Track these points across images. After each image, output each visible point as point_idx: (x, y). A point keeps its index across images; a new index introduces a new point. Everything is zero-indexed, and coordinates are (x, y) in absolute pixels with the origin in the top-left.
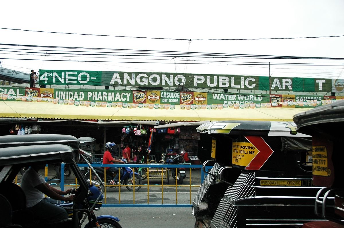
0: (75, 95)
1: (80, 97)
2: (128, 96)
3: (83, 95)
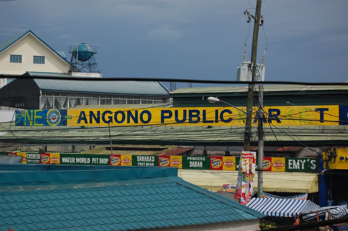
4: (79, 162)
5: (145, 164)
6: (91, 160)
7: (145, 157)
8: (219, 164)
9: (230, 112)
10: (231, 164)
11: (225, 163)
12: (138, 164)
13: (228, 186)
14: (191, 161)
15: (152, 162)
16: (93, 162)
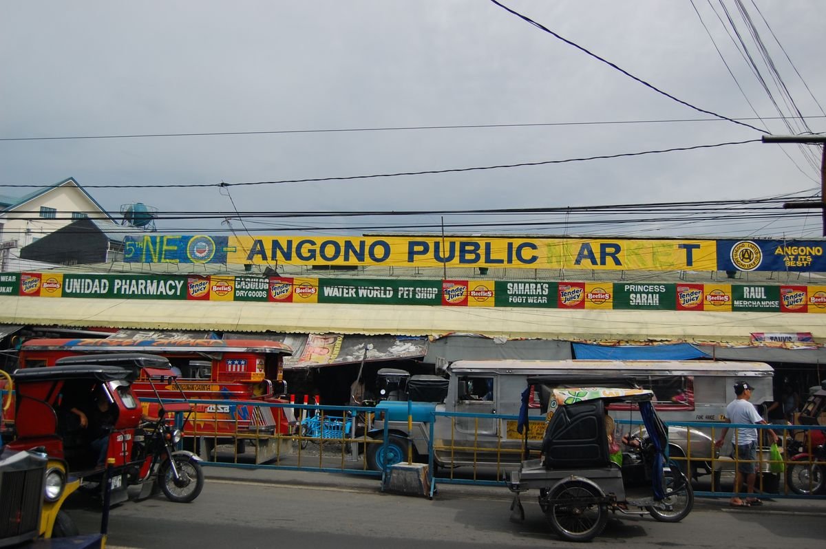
0: (95, 284)
1: (102, 288)
2: (179, 287)
3: (107, 284)
4: (365, 296)
5: (527, 300)
6: (396, 291)
7: (527, 285)
8: (697, 298)
9: (534, 247)
10: (722, 298)
11: (709, 297)
12: (510, 299)
13: (762, 336)
14: (633, 292)
15: (543, 295)
16: (400, 297)
